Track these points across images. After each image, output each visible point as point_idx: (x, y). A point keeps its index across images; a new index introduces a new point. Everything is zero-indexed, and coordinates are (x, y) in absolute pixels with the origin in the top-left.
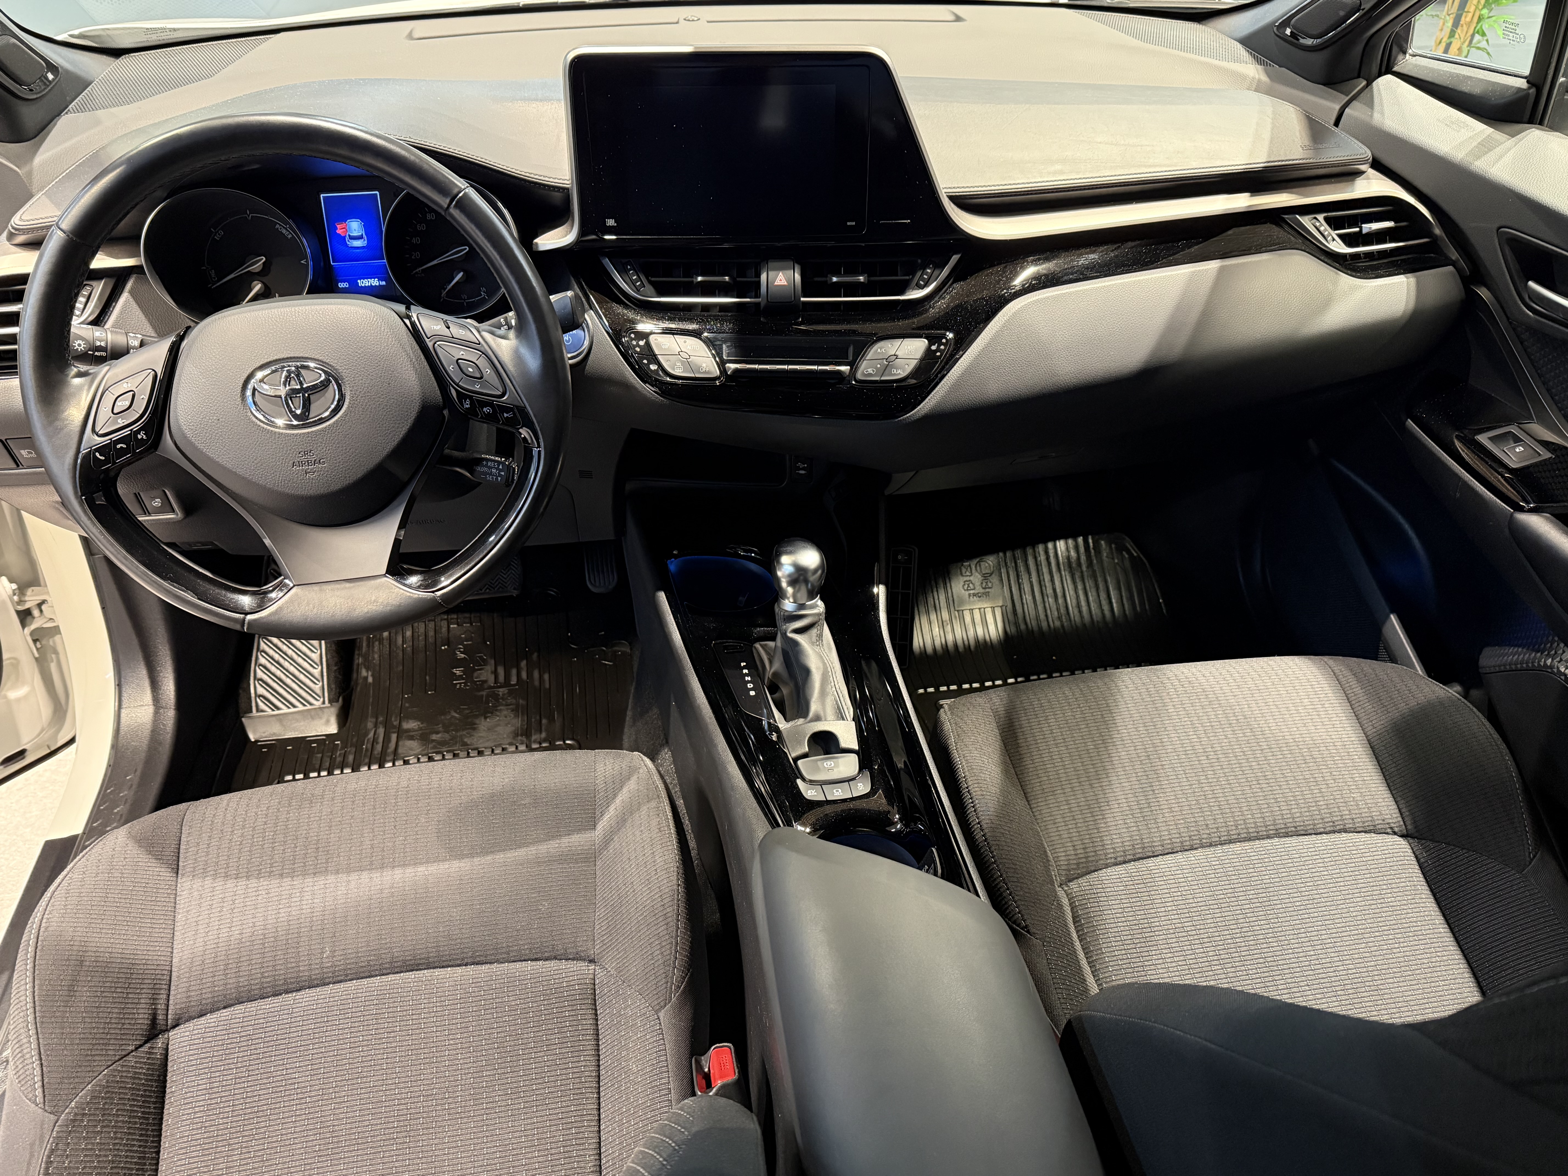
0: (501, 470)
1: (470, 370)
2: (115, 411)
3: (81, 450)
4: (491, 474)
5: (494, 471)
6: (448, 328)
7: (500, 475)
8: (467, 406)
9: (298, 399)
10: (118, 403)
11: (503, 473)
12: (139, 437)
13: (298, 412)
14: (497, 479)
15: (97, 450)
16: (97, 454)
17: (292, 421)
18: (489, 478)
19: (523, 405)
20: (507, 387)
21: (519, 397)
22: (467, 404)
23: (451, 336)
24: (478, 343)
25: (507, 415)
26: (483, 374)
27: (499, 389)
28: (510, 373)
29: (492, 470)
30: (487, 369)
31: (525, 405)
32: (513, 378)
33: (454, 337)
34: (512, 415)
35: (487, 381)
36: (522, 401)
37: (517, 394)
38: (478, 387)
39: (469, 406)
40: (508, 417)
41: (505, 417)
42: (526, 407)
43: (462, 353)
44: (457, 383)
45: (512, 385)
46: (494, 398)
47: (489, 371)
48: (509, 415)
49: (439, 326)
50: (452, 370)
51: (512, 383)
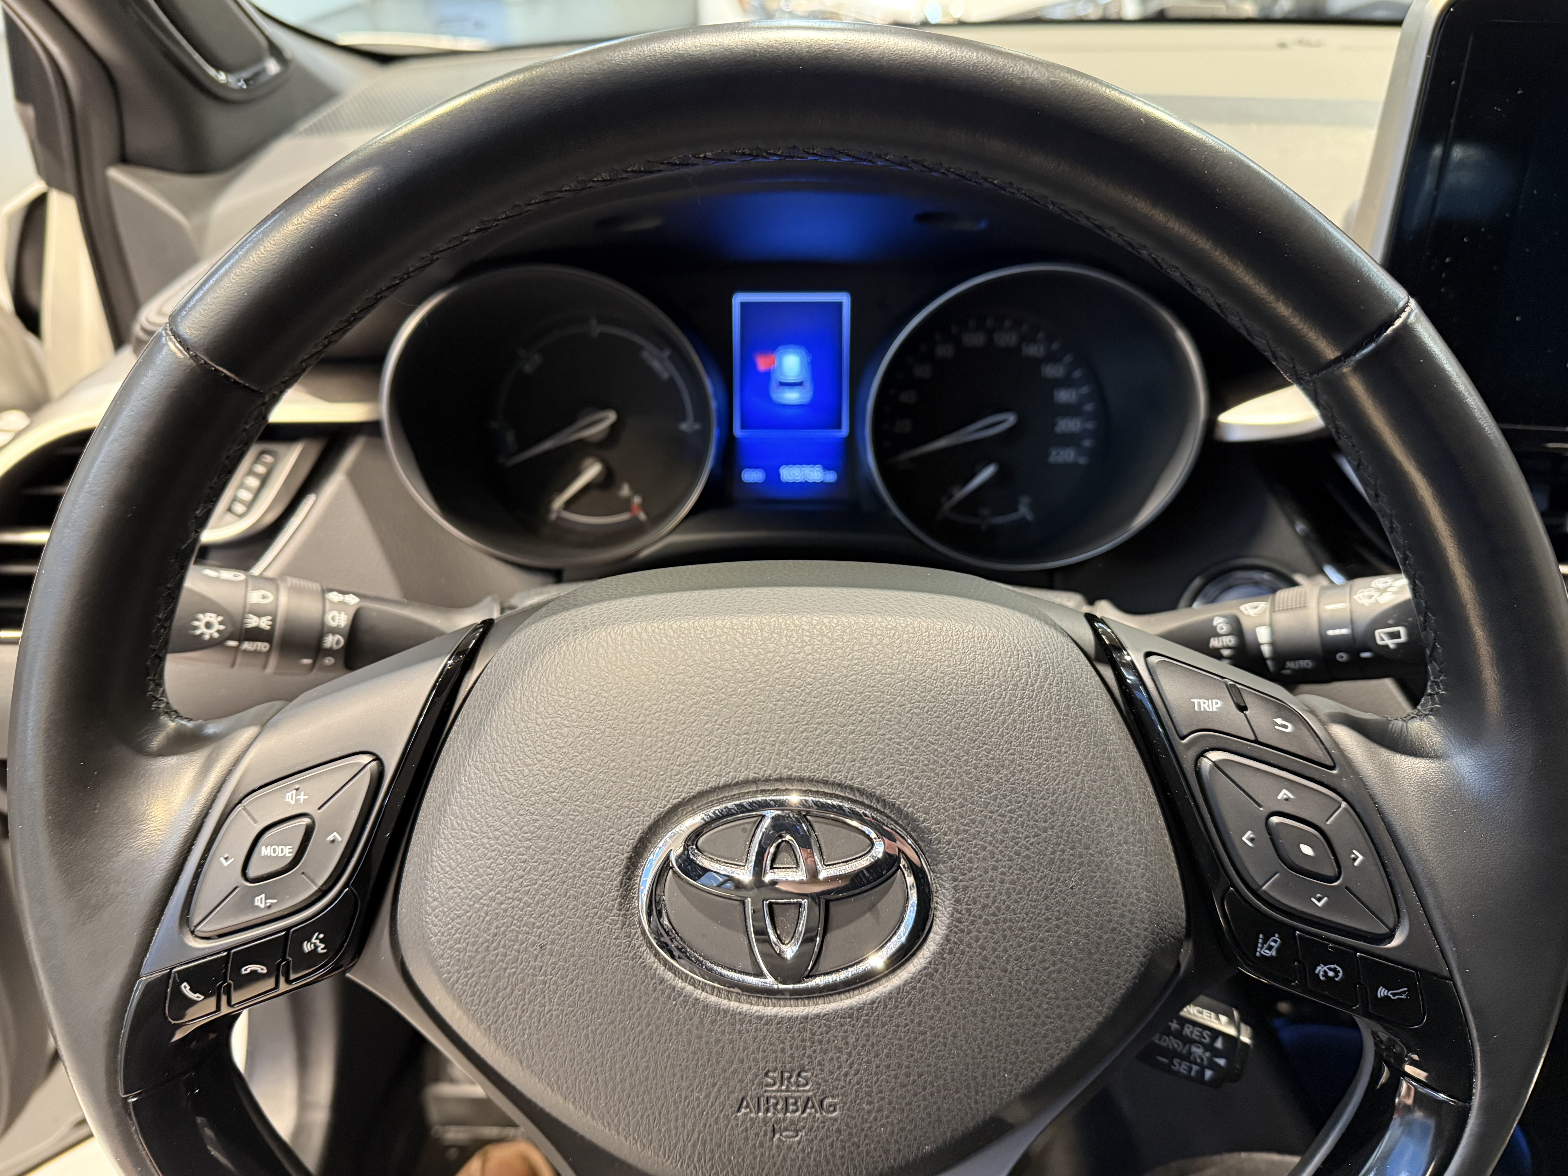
0: (1217, 1053)
1: (1307, 850)
2: (252, 872)
3: (143, 971)
4: (1187, 1057)
5: (1197, 1051)
6: (1242, 708)
7: (1213, 1066)
8: (1268, 953)
9: (793, 912)
10: (264, 850)
11: (1222, 1062)
12: (307, 947)
13: (790, 951)
14: (1201, 1073)
15: (185, 975)
16: (185, 988)
17: (760, 974)
18: (1182, 1067)
19: (1444, 970)
20: (1404, 911)
21: (1438, 944)
22: (1270, 948)
23: (1252, 738)
24: (1329, 762)
25: (1386, 994)
26: (1341, 864)
27: (1384, 918)
28: (1422, 868)
29: (1194, 1049)
30: (1354, 851)
31: (1450, 971)
32: (1427, 886)
33: (1260, 740)
34: (1404, 996)
35: (1347, 888)
36: (1444, 958)
37: (1432, 935)
38: (1320, 904)
39: (1273, 953)
40: (1387, 997)
41: (1379, 996)
42: (1452, 978)
43: (1285, 794)
44: (1254, 887)
45: (1422, 906)
46: (1361, 943)
47: (1361, 858)
48: (1394, 995)
49: (1217, 703)
50: (1250, 844)
51: (1420, 901)
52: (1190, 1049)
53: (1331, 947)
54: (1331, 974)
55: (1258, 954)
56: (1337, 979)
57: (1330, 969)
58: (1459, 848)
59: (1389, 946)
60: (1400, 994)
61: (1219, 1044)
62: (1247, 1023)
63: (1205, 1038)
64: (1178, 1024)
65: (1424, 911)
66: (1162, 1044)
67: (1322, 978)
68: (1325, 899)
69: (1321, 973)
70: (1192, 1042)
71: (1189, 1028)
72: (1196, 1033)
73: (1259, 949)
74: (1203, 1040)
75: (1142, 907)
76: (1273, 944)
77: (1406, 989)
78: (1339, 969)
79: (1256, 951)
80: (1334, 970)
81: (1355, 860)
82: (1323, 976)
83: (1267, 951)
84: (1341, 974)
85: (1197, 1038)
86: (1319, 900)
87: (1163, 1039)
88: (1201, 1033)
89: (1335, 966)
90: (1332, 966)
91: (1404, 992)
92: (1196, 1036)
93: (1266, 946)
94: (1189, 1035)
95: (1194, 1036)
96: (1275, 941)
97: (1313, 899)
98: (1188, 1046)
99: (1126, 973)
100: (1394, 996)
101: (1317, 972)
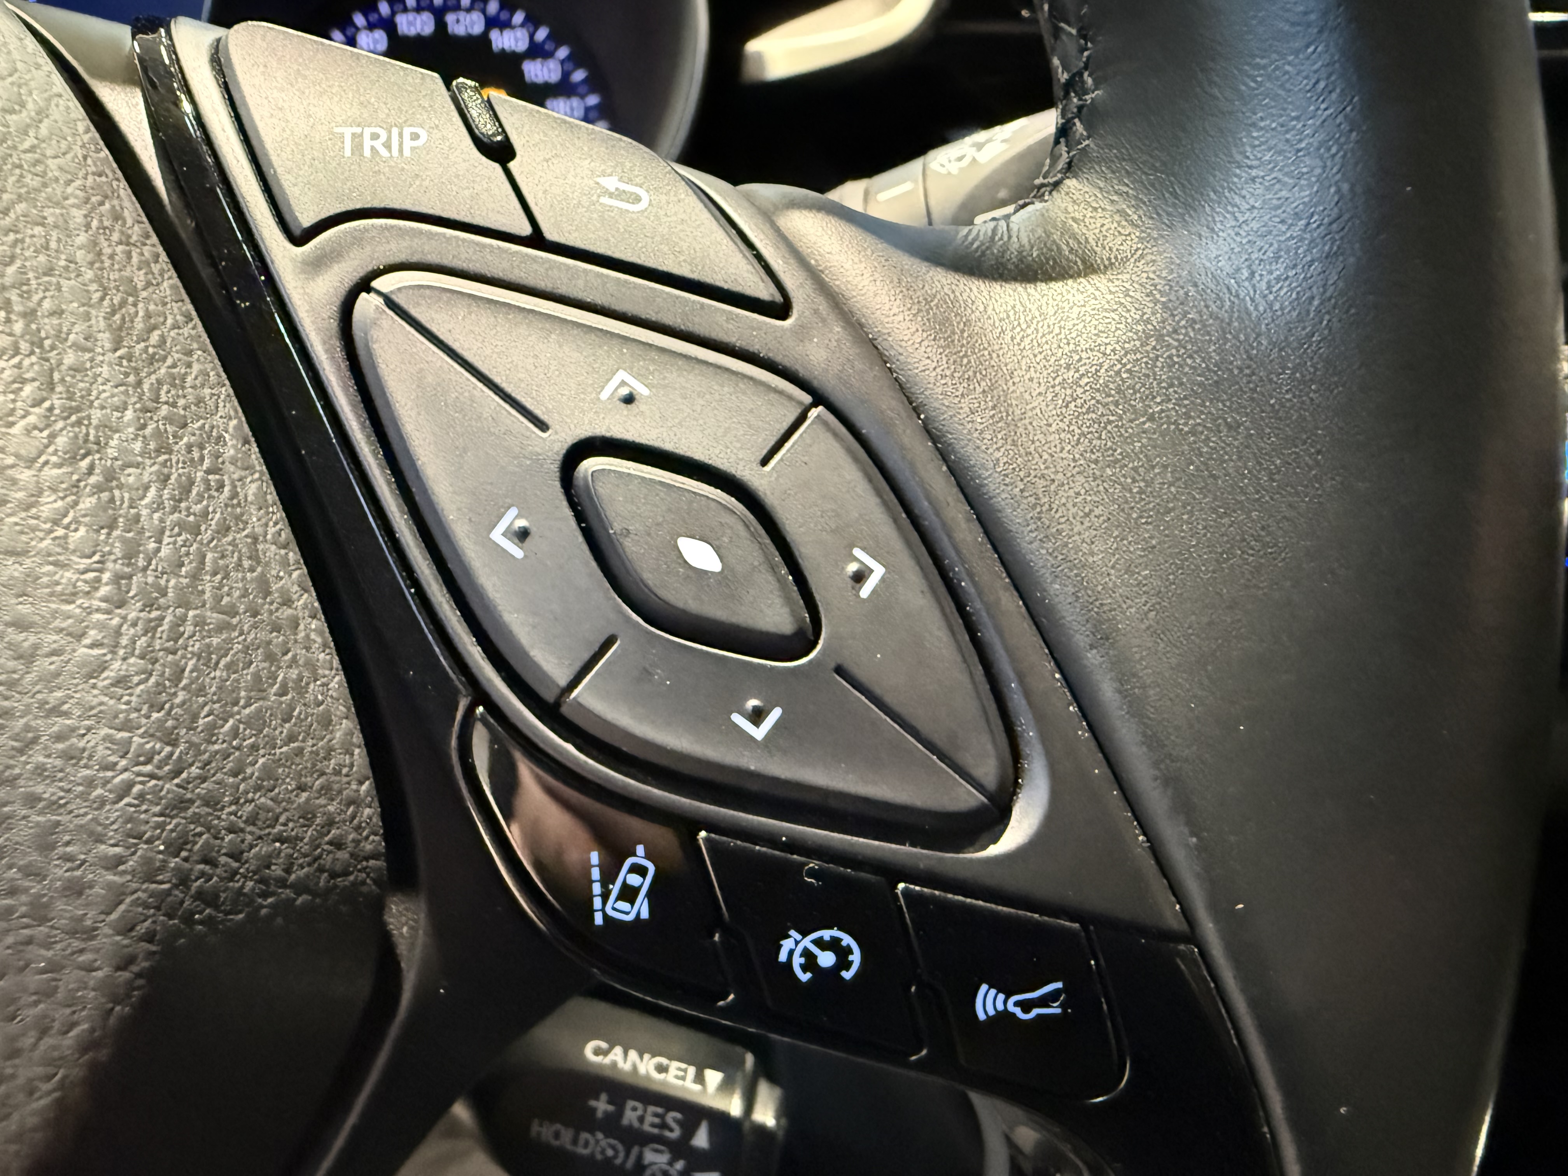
0: (698, 1161)
5: (656, 1159)
6: (498, 150)
19: (1168, 914)
20: (1029, 733)
21: (1145, 834)
22: (629, 894)
23: (525, 229)
24: (764, 291)
25: (1000, 1007)
26: (817, 597)
27: (967, 759)
28: (1071, 589)
29: (650, 1156)
30: (857, 552)
31: (1187, 914)
32: (1092, 647)
33: (551, 234)
34: (1054, 1010)
35: (840, 670)
36: (1165, 875)
37: (1122, 804)
38: (759, 733)
39: (642, 908)
40: (1004, 1016)
41: (982, 1016)
42: (1192, 936)
43: (623, 383)
44: (549, 696)
45: (1085, 716)
46: (907, 849)
47: (878, 571)
48: (1026, 1006)
49: (415, 137)
50: (517, 552)
51: (1077, 699)
52: (640, 1157)
53: (812, 873)
54: (826, 959)
55: (598, 919)
56: (847, 975)
57: (820, 943)
58: (1179, 518)
59: (993, 850)
60: (1043, 1002)
61: (701, 1139)
62: (773, 1080)
63: (671, 1130)
64: (610, 1102)
65: (1091, 728)
66: (582, 1151)
67: (805, 977)
68: (776, 714)
69: (798, 961)
70: (643, 1139)
71: (634, 1109)
72: (649, 1119)
73: (597, 903)
74: (668, 1134)
75: (90, 783)
76: (634, 880)
77: (1059, 985)
78: (847, 940)
79: (591, 911)
80: (833, 945)
81: (859, 578)
82: (805, 968)
83: (624, 905)
84: (856, 958)
85: (656, 1131)
86: (757, 717)
87: (581, 1142)
88: (661, 1116)
89: (835, 933)
90: (826, 934)
91: (1052, 997)
92: (653, 1125)
93: (615, 889)
94: (636, 1124)
95: (647, 1128)
96: (640, 871)
97: (736, 718)
98: (635, 1150)
99: (44, 1032)
100: (1026, 1010)
101: (783, 957)
